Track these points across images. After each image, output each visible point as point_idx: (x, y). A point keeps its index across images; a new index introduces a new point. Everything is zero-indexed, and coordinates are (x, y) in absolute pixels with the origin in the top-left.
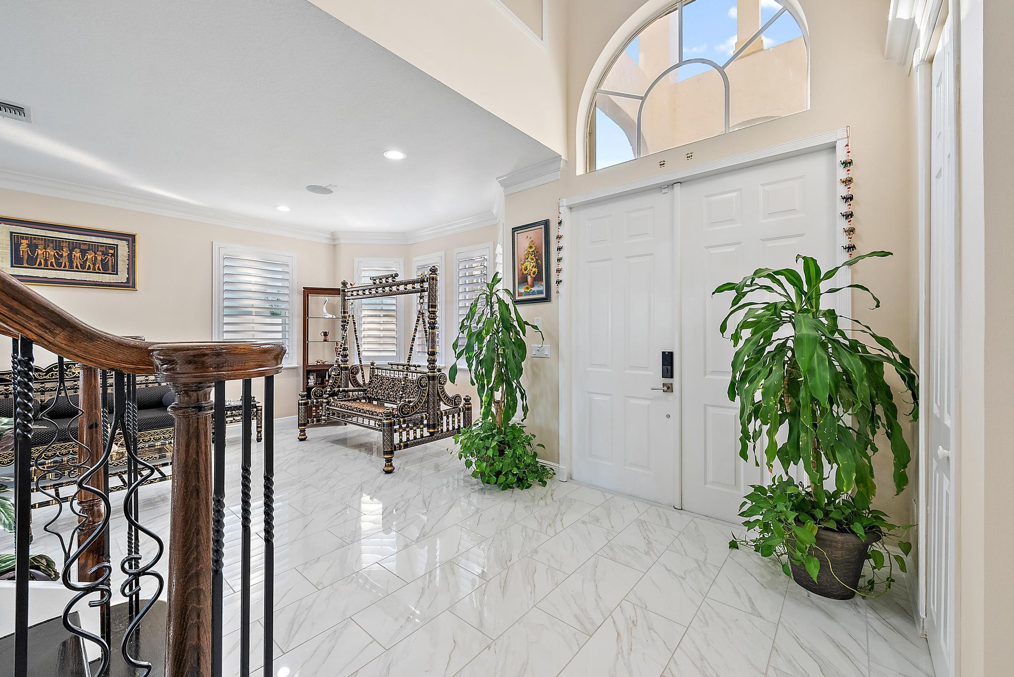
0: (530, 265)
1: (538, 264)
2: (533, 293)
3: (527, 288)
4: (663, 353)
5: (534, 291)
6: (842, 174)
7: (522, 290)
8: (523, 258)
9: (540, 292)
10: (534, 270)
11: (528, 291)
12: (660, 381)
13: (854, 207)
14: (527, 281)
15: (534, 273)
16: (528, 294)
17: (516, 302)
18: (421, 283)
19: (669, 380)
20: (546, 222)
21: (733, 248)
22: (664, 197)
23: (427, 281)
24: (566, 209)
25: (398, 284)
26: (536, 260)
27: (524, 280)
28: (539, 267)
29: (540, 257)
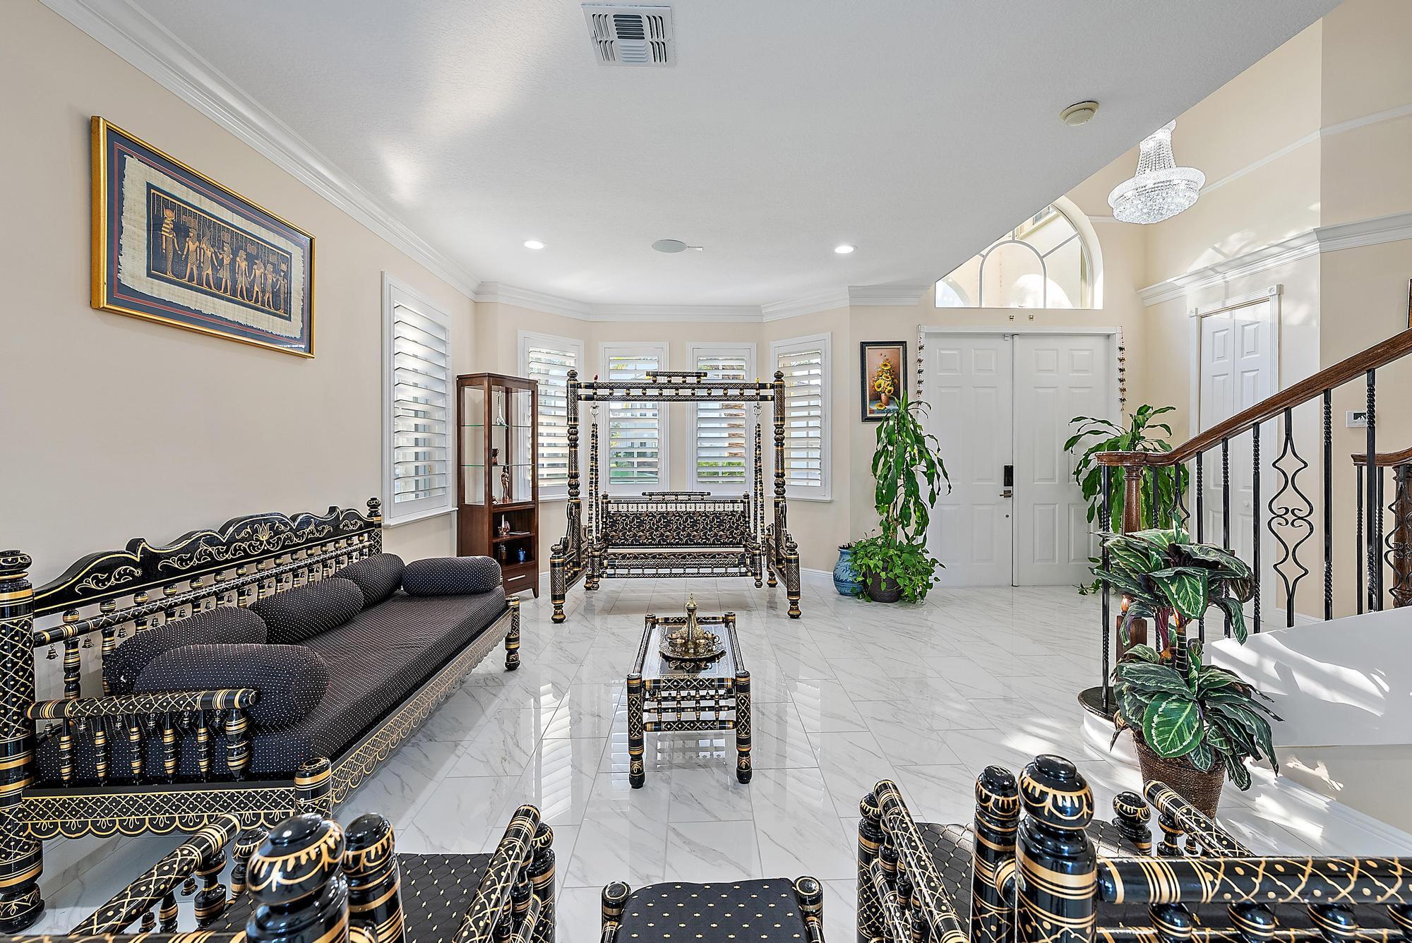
0: (885, 384)
1: (895, 384)
3: (881, 406)
4: (1005, 467)
6: (1119, 354)
7: (875, 408)
8: (876, 374)
10: (889, 388)
11: (882, 409)
12: (1002, 488)
13: (1126, 375)
14: (880, 399)
15: (890, 391)
16: (881, 411)
17: (866, 419)
18: (757, 389)
19: (1009, 488)
20: (903, 343)
21: (1052, 391)
22: (1005, 345)
23: (770, 388)
24: (928, 335)
25: (710, 387)
26: (893, 379)
27: (876, 397)
28: (896, 386)
29: (897, 376)
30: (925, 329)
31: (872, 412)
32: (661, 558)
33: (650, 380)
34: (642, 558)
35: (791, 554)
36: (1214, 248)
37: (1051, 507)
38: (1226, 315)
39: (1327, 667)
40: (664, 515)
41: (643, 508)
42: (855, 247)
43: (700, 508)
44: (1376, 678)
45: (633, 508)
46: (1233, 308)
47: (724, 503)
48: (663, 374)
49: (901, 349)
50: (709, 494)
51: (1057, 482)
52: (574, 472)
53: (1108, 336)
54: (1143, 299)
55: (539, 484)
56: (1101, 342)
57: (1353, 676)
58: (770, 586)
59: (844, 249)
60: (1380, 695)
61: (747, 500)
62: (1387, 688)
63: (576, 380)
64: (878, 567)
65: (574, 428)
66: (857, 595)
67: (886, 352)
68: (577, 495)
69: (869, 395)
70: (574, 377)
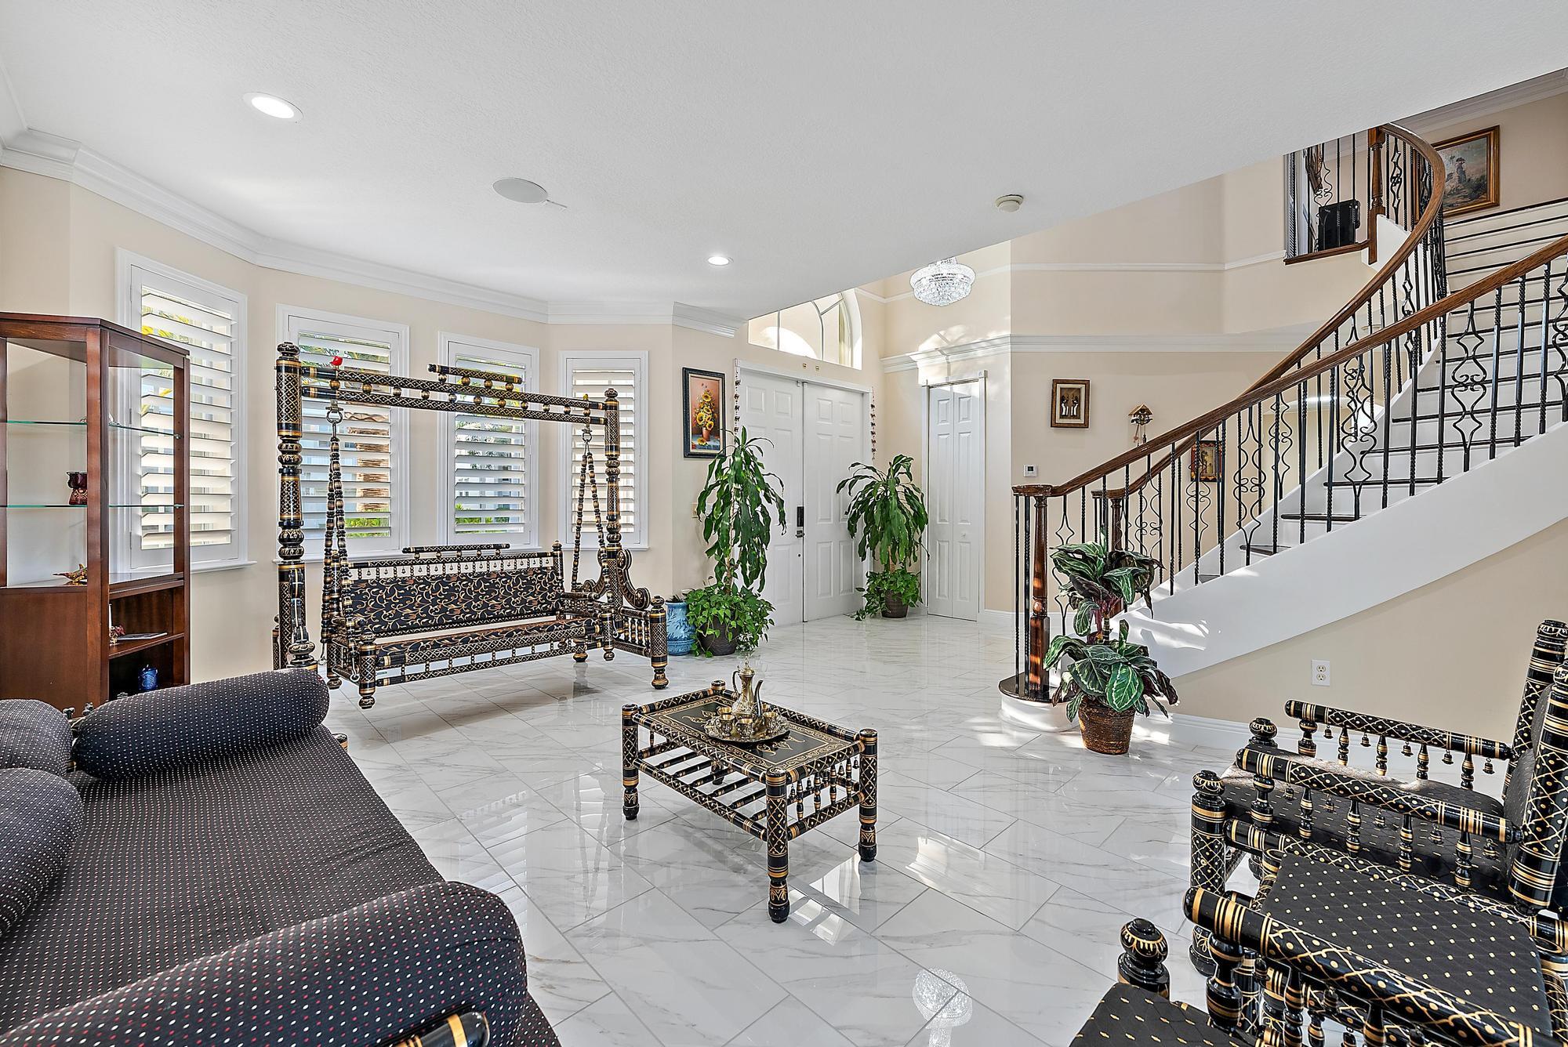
0: (706, 417)
1: (715, 417)
2: (709, 448)
3: (702, 441)
4: (799, 508)
5: (709, 446)
6: (871, 411)
7: (697, 443)
8: (698, 406)
9: (717, 448)
10: (710, 422)
11: (704, 444)
12: (797, 529)
13: (875, 429)
14: (702, 433)
15: (710, 425)
16: (703, 447)
17: (688, 455)
18: (586, 409)
19: (801, 528)
20: (722, 376)
21: (828, 438)
22: (798, 389)
23: (603, 409)
24: (744, 371)
25: (525, 398)
26: (713, 413)
27: (698, 432)
28: (716, 420)
29: (715, 407)
30: (741, 364)
31: (694, 447)
32: (476, 641)
33: (435, 377)
34: (446, 646)
35: (657, 612)
36: (940, 335)
37: (828, 545)
38: (947, 388)
39: (1175, 626)
40: (444, 580)
41: (403, 572)
42: (731, 260)
43: (495, 566)
44: (1202, 626)
45: (387, 573)
46: (953, 384)
47: (516, 559)
48: (456, 372)
49: (721, 382)
50: (508, 546)
51: (832, 522)
52: (292, 517)
53: (863, 394)
54: (884, 366)
55: (191, 541)
56: (857, 399)
57: (1189, 628)
58: (577, 662)
59: (718, 260)
60: (1202, 635)
61: (559, 552)
62: (1207, 631)
63: (297, 360)
64: (728, 617)
65: (292, 442)
66: (690, 653)
67: (707, 382)
68: (298, 557)
69: (691, 429)
70: (292, 355)
